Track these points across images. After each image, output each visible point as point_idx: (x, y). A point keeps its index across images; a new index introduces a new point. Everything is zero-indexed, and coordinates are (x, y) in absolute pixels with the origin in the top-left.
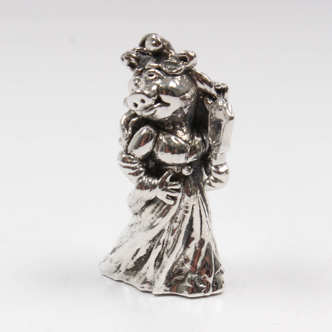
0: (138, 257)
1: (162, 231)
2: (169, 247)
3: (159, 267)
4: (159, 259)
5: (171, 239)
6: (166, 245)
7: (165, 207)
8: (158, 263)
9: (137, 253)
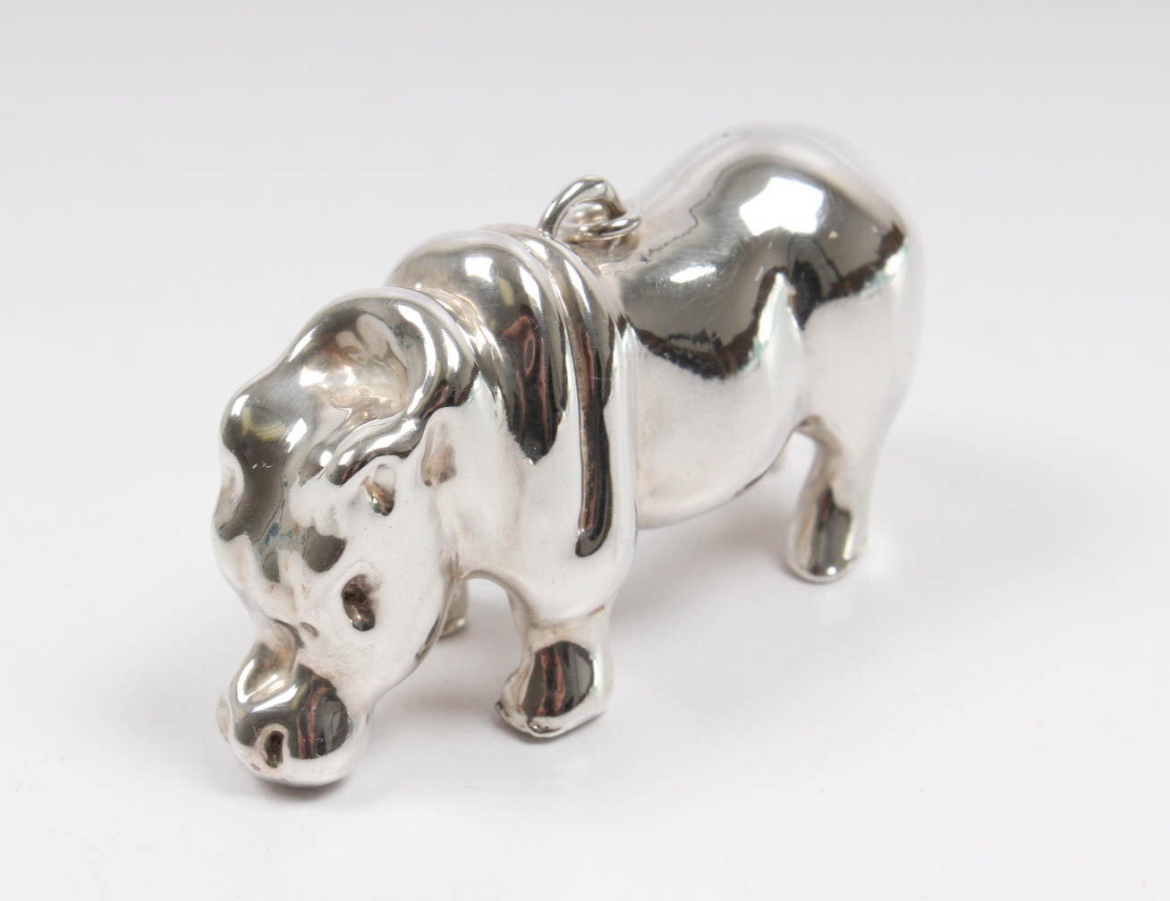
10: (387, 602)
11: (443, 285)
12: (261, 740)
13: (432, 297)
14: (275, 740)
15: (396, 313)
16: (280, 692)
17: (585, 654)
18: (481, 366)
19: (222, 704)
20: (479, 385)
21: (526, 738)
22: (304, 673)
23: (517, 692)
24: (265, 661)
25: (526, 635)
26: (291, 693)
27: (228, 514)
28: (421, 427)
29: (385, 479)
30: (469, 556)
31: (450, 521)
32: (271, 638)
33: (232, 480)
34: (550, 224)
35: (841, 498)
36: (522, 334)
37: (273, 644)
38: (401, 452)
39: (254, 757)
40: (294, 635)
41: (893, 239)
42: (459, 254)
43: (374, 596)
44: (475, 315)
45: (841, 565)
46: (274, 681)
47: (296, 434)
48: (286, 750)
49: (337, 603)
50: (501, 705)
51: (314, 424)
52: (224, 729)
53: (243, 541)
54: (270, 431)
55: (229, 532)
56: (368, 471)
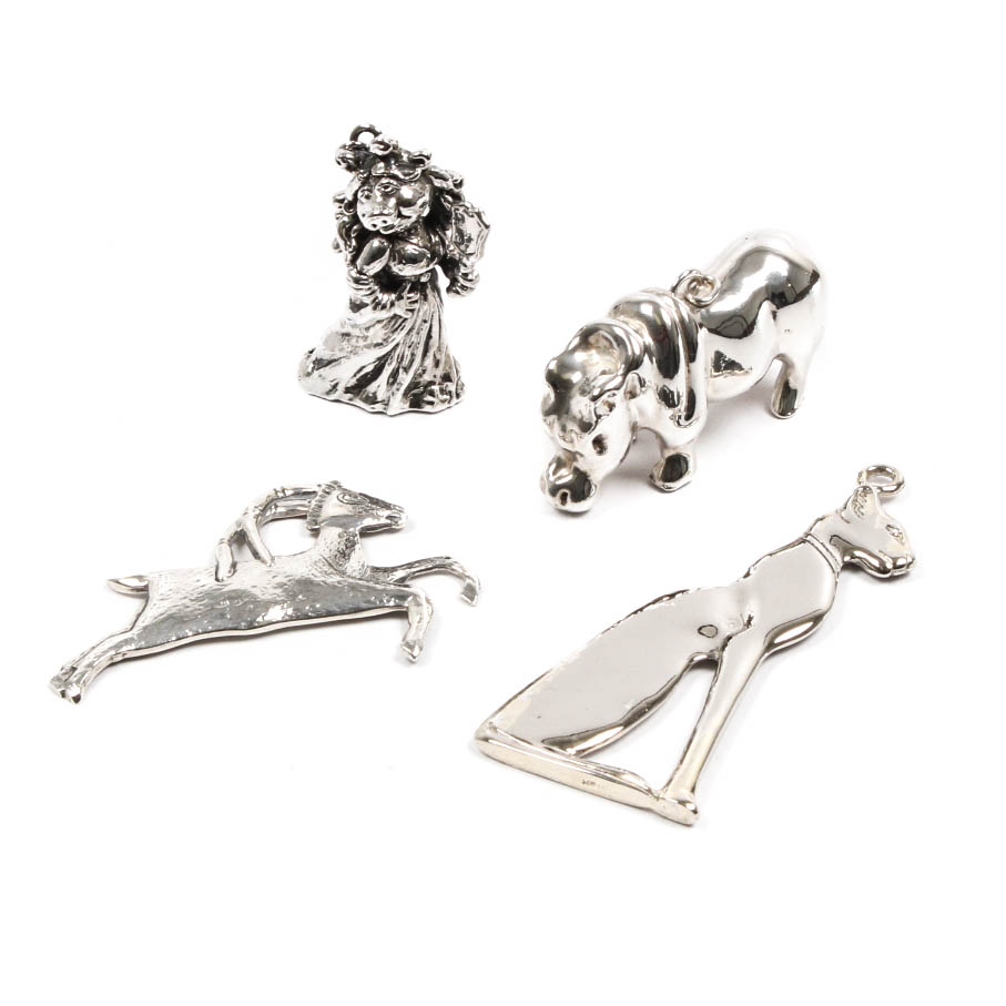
0: (362, 373)
1: (397, 345)
2: (405, 363)
3: (393, 383)
4: (395, 375)
5: (408, 353)
6: (402, 360)
7: (400, 320)
8: (391, 380)
9: (361, 370)
10: (608, 443)
11: (631, 317)
12: (559, 495)
13: (627, 323)
14: (565, 495)
15: (613, 331)
16: (566, 476)
17: (685, 459)
18: (646, 350)
19: (542, 479)
20: (646, 358)
21: (662, 491)
22: (576, 470)
23: (659, 472)
24: (560, 464)
25: (662, 452)
26: (570, 477)
27: (547, 408)
28: (624, 379)
29: (611, 400)
30: (641, 423)
31: (634, 411)
32: (561, 454)
33: (549, 395)
34: (674, 289)
35: (793, 385)
36: (664, 338)
37: (563, 457)
38: (617, 388)
39: (557, 501)
40: (573, 456)
41: (815, 276)
42: (638, 303)
43: (605, 441)
44: (645, 332)
45: (793, 410)
46: (563, 471)
47: (576, 377)
48: (569, 499)
49: (590, 445)
50: (652, 477)
51: (584, 373)
52: (543, 489)
53: (553, 417)
54: (566, 376)
55: (547, 413)
56: (605, 397)
